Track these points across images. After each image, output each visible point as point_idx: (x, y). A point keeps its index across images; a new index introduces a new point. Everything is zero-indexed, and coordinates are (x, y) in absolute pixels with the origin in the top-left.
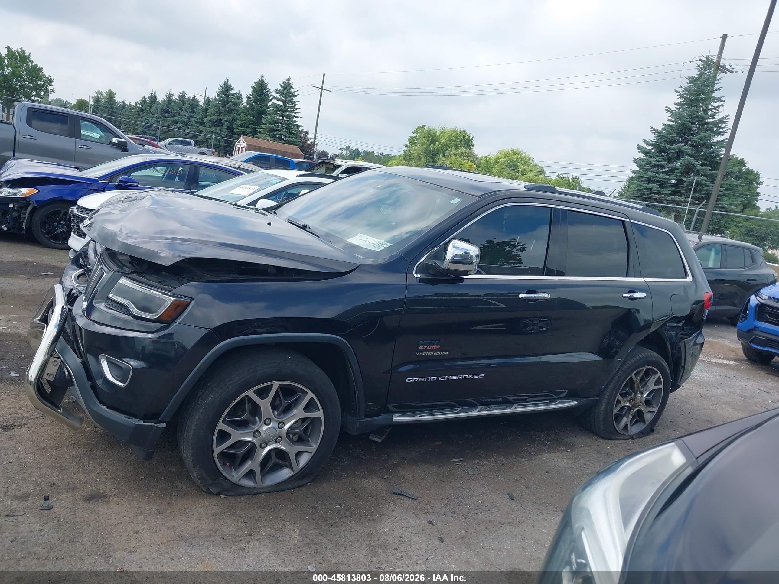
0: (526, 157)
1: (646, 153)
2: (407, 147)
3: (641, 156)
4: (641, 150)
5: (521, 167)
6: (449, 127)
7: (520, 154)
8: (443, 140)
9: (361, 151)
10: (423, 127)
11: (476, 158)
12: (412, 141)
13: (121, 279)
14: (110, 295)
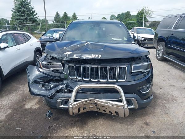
13: (133, 66)
14: (132, 71)
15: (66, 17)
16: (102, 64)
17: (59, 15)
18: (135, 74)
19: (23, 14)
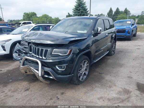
0: (48, 15)
1: (74, 10)
2: (23, 17)
3: (73, 11)
4: (73, 10)
5: (47, 17)
6: (31, 12)
7: (46, 15)
8: (30, 15)
9: (12, 20)
10: (25, 13)
11: (38, 17)
12: (24, 16)
13: (54, 50)
14: (53, 53)
15: (118, 11)
16: (39, 46)
17: (112, 10)
18: (54, 55)
19: (79, 12)
